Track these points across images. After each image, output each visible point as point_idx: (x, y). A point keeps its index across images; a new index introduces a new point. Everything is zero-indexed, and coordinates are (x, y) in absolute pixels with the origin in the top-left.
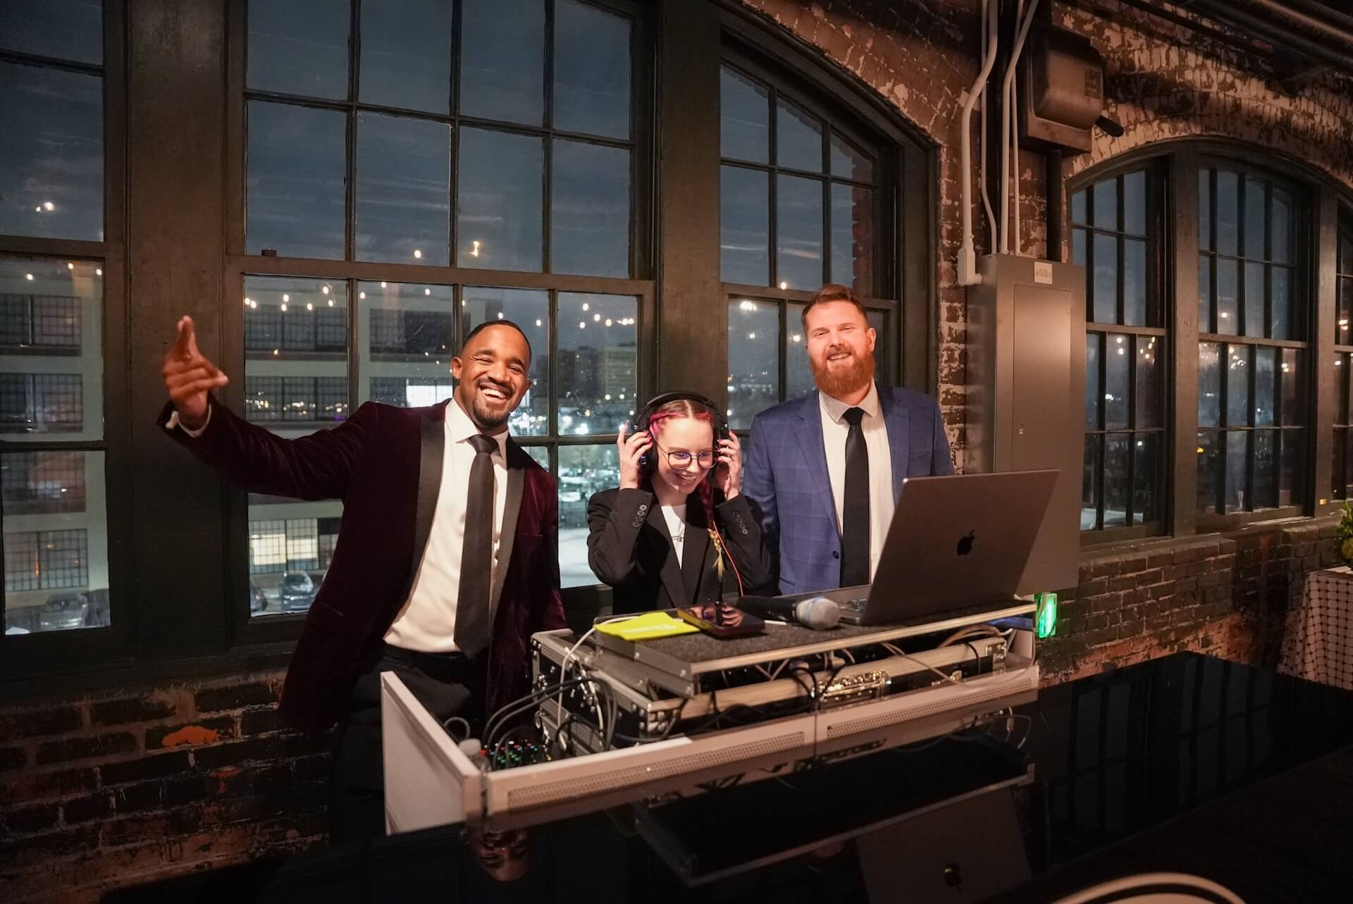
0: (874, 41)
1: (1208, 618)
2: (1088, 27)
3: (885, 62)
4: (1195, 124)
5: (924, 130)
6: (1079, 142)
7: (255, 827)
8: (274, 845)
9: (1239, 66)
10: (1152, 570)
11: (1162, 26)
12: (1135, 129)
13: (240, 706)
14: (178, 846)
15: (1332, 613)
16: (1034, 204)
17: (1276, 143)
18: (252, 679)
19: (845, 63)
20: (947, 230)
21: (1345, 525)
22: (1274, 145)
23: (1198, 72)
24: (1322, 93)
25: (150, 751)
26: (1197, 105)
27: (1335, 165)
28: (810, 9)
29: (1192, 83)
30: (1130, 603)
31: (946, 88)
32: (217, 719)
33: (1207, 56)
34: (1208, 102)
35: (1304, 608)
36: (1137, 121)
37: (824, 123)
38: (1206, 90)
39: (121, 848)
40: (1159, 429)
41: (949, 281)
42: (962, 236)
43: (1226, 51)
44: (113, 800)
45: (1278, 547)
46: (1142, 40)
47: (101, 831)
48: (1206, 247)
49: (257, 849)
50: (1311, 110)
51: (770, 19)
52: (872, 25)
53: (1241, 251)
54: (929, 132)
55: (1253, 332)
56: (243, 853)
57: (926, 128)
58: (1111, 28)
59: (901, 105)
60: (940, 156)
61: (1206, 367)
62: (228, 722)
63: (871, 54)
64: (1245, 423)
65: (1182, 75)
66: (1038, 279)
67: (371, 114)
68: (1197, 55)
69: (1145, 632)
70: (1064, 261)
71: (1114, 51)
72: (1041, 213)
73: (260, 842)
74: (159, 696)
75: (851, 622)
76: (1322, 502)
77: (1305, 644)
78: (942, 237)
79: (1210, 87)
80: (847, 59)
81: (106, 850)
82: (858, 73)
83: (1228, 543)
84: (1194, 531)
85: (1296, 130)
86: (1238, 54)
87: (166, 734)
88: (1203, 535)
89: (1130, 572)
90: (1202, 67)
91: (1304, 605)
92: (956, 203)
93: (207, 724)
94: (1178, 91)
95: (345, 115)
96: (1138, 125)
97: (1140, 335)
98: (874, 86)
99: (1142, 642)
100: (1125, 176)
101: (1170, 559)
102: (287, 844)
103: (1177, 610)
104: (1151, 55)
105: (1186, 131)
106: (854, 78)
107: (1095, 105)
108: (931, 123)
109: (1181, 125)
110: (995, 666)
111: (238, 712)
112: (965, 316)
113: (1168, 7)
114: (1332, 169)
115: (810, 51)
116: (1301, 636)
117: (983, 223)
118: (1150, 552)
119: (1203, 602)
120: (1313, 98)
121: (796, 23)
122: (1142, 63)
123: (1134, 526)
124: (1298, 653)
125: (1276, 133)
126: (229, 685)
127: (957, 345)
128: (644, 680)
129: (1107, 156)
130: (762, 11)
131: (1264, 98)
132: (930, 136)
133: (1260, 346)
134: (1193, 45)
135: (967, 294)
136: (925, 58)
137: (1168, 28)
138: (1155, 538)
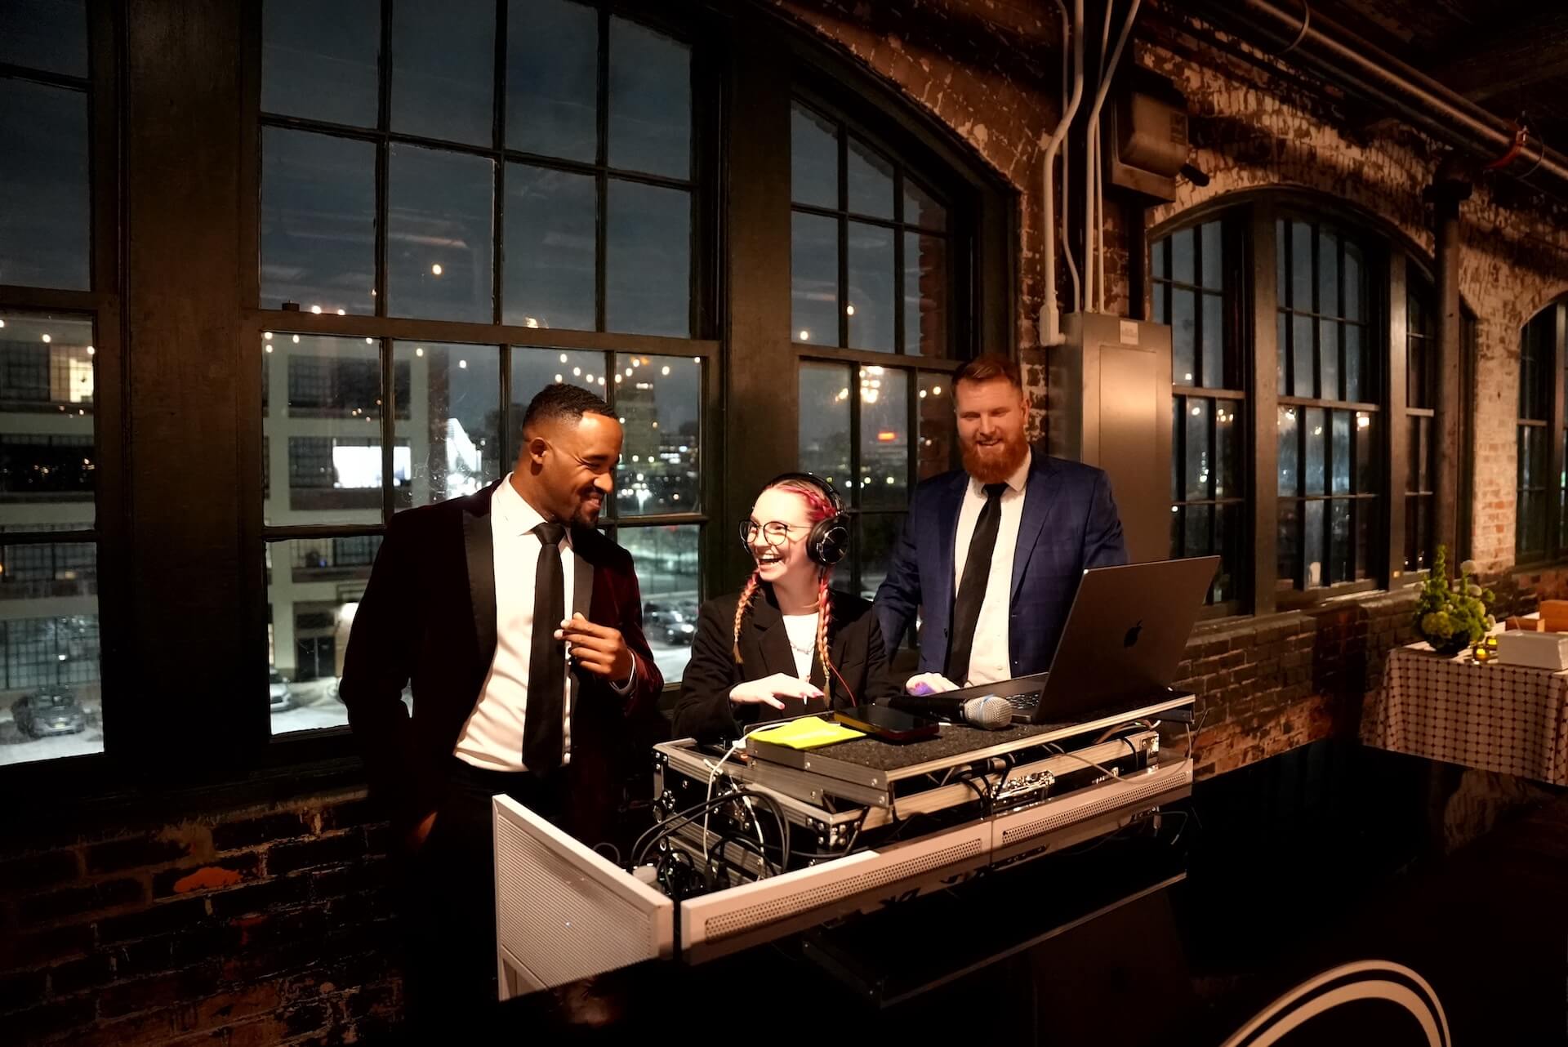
0: (953, 76)
1: (1289, 702)
2: (1168, 66)
3: (965, 99)
4: (1273, 172)
5: (1004, 175)
6: (1163, 192)
7: (284, 982)
8: (305, 1003)
9: (1314, 113)
10: (1235, 652)
11: (1239, 67)
12: (1215, 177)
13: (267, 840)
14: (192, 1011)
15: (1412, 691)
16: (1115, 257)
17: (1350, 195)
18: (280, 809)
19: (923, 100)
20: (1028, 285)
21: (1424, 600)
22: (1348, 196)
23: (1274, 117)
24: (1390, 144)
25: (158, 900)
26: (1275, 150)
27: (1404, 220)
28: (887, 39)
29: (1269, 128)
30: (1212, 689)
31: (1026, 130)
32: (239, 857)
33: (1283, 101)
34: (1285, 150)
35: (1385, 688)
36: (1217, 168)
37: (896, 165)
38: (1281, 137)
39: (123, 1019)
40: (1239, 500)
41: (1030, 341)
42: (1043, 292)
43: (1301, 97)
44: (114, 961)
45: (1357, 623)
46: (1221, 82)
47: (98, 1001)
48: (1282, 303)
49: (286, 1008)
50: (1380, 162)
51: (845, 49)
52: (950, 58)
53: (1316, 308)
54: (1010, 177)
55: (1329, 394)
56: (269, 1013)
57: (1006, 172)
58: (1190, 68)
59: (981, 148)
60: (1020, 203)
61: (1284, 432)
62: (253, 859)
63: (949, 91)
64: (1323, 492)
65: (1259, 120)
66: (1124, 339)
67: (404, 145)
68: (1274, 99)
69: (1229, 720)
70: (1146, 319)
71: (1194, 93)
72: (1123, 267)
73: (288, 1000)
74: (170, 833)
75: (1023, 721)
76: (1396, 574)
77: (1387, 726)
78: (1022, 292)
79: (1287, 134)
80: (925, 96)
81: (104, 1022)
82: (937, 111)
83: (1309, 621)
84: (1274, 609)
85: (1367, 181)
86: (1312, 100)
87: (178, 879)
88: (1283, 613)
89: (1213, 655)
90: (1278, 112)
91: (1385, 684)
92: (1037, 256)
93: (226, 864)
94: (1256, 137)
95: (374, 146)
96: (1218, 173)
97: (1220, 399)
98: (953, 126)
99: (1225, 730)
100: (1203, 226)
101: (1251, 640)
102: (321, 1001)
103: (1259, 694)
104: (1230, 97)
105: (1264, 180)
106: (931, 117)
107: (1181, 152)
108: (1012, 167)
109: (1260, 174)
110: (1149, 761)
111: (263, 848)
112: (1046, 380)
113: (1245, 47)
114: (1401, 223)
115: (886, 85)
116: (1382, 717)
117: (1064, 277)
118: (1232, 632)
119: (1285, 685)
120: (1381, 149)
121: (873, 54)
122: (1222, 106)
123: (1215, 605)
124: (1379, 736)
125: (1349, 184)
126: (253, 816)
127: (1038, 411)
128: (817, 791)
129: (1188, 205)
130: (837, 40)
131: (1337, 147)
132: (1010, 182)
133: (1337, 410)
134: (1270, 89)
135: (1048, 356)
136: (1004, 97)
137: (1246, 71)
138: (1235, 617)
